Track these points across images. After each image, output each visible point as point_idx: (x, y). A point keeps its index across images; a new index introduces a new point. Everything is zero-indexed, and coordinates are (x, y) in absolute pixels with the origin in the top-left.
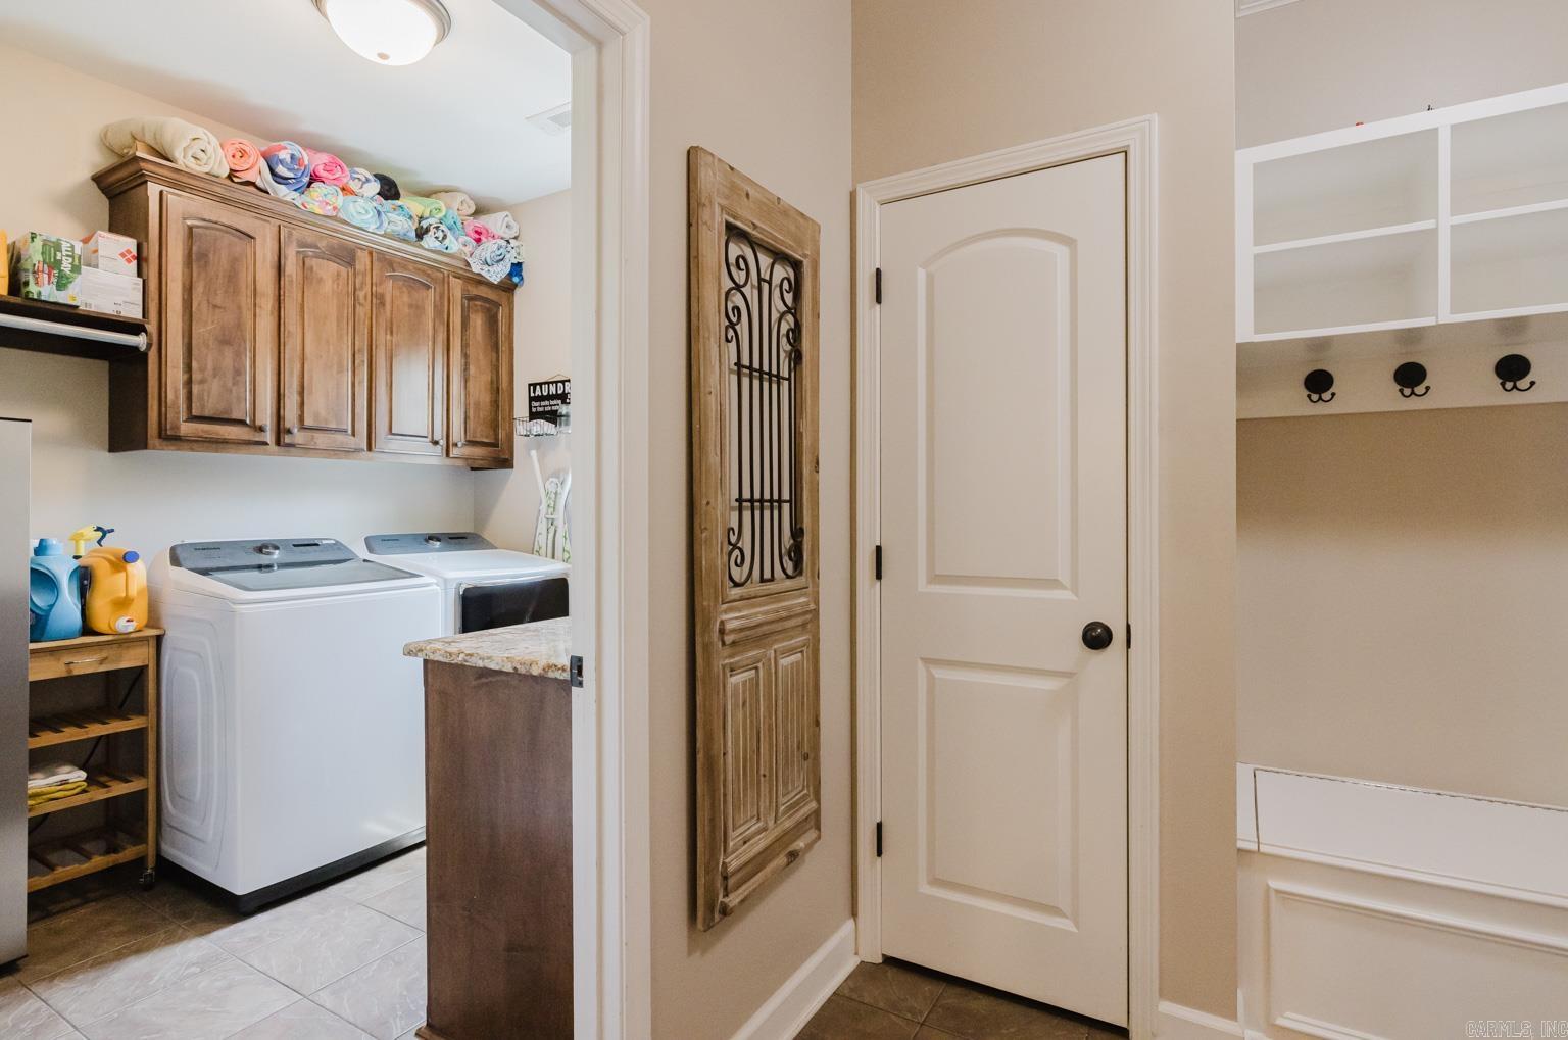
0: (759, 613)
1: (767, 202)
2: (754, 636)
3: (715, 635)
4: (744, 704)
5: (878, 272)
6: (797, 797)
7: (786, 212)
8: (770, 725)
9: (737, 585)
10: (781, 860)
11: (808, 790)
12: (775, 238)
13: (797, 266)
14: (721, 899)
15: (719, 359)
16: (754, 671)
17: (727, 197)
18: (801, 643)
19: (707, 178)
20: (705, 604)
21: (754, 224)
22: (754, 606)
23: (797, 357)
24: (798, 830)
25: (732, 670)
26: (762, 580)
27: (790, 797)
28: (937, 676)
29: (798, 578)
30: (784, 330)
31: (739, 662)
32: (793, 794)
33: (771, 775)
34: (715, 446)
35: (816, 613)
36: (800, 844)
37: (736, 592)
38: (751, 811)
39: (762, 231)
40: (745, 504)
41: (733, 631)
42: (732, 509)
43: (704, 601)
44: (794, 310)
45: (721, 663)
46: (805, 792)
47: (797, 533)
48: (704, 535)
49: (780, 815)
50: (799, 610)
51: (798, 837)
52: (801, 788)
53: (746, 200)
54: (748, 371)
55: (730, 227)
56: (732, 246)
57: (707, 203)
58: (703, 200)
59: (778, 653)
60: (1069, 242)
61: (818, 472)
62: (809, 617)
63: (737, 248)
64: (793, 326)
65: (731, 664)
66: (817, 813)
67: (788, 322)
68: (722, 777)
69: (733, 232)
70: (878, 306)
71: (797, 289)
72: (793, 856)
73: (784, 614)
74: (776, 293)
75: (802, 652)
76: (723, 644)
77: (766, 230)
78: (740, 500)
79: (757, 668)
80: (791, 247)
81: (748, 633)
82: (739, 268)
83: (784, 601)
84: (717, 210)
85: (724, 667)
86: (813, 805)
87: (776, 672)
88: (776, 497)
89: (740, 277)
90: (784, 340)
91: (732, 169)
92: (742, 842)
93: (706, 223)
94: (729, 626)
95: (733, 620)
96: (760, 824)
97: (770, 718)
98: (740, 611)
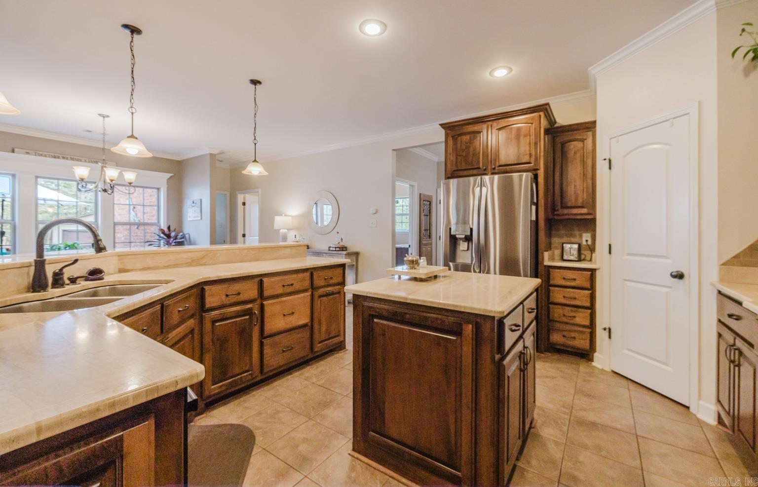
0: (426, 242)
13: (430, 202)
15: (422, 214)
19: (422, 196)
23: (430, 212)
26: (426, 238)
30: (429, 209)
37: (424, 240)
42: (424, 231)
43: (421, 240)
44: (430, 207)
47: (430, 233)
54: (425, 215)
71: (430, 204)
74: (428, 205)
82: (425, 204)
88: (428, 230)
98: (424, 242)
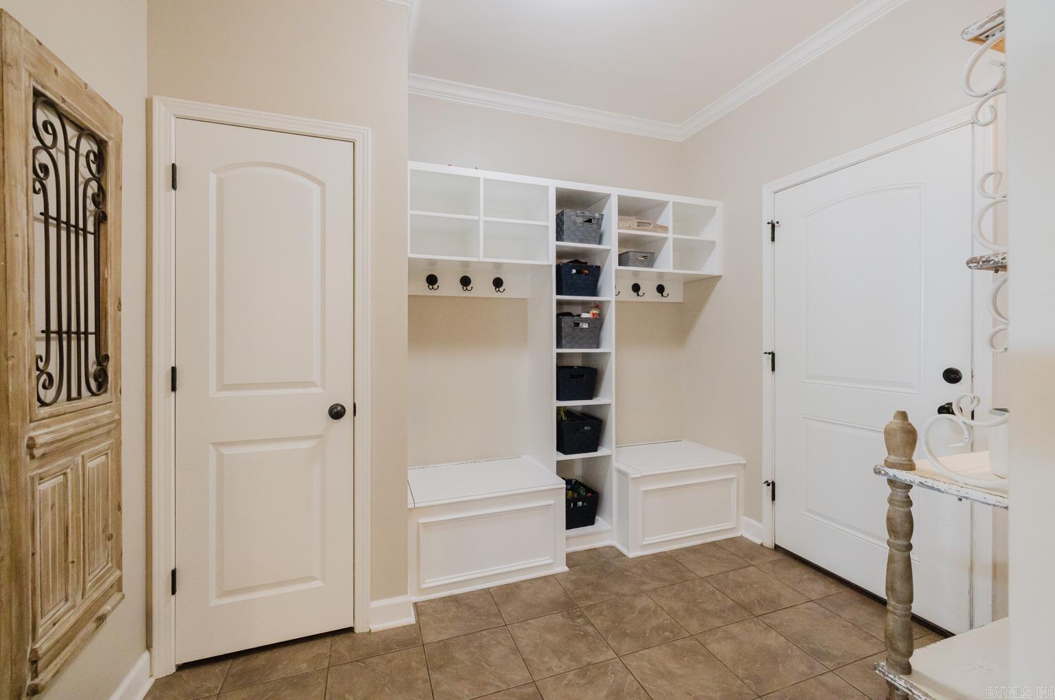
0: (69, 426)
1: (76, 84)
2: (64, 447)
3: (23, 450)
4: (53, 506)
5: (174, 166)
6: (101, 573)
7: (93, 98)
8: (78, 519)
9: (43, 404)
10: (91, 625)
11: (112, 563)
12: (83, 117)
13: (101, 144)
14: (29, 682)
15: (26, 206)
16: (62, 476)
17: (34, 66)
18: (106, 448)
20: (12, 424)
21: (63, 99)
22: (63, 421)
23: (101, 218)
24: (105, 596)
25: (41, 479)
26: (69, 398)
27: (96, 572)
28: (224, 453)
29: (103, 395)
30: (90, 193)
31: (48, 471)
32: (98, 570)
33: (79, 562)
34: (23, 284)
35: (118, 422)
36: (107, 607)
37: (45, 411)
38: (60, 595)
39: (70, 106)
40: (52, 335)
41: (46, 444)
42: (38, 339)
44: (99, 177)
45: (30, 474)
46: (110, 565)
47: (102, 359)
48: (10, 362)
49: (87, 590)
50: (105, 421)
51: (104, 603)
52: (105, 563)
53: (54, 75)
54: (55, 222)
55: (37, 94)
56: (39, 112)
57: (13, 63)
58: (8, 60)
59: (85, 459)
60: (320, 183)
61: (120, 310)
62: (113, 425)
63: (44, 115)
64: (96, 191)
65: (40, 474)
66: (120, 580)
67: (93, 187)
68: (30, 574)
69: (40, 98)
70: (173, 191)
71: (100, 158)
72: (101, 619)
73: (94, 425)
74: (82, 161)
75: (107, 454)
76: (32, 457)
77: (72, 105)
78: (47, 331)
79: (65, 474)
80: (98, 128)
81: (60, 444)
82: (46, 131)
83: (89, 415)
84: (24, 75)
85: (32, 478)
86: (118, 573)
87: (84, 475)
88: (82, 329)
89: (48, 140)
90: (89, 201)
91: (40, 44)
92: (52, 625)
93: (12, 82)
94: (39, 441)
95: (42, 435)
96: (69, 604)
97: (78, 512)
98: (49, 427)
